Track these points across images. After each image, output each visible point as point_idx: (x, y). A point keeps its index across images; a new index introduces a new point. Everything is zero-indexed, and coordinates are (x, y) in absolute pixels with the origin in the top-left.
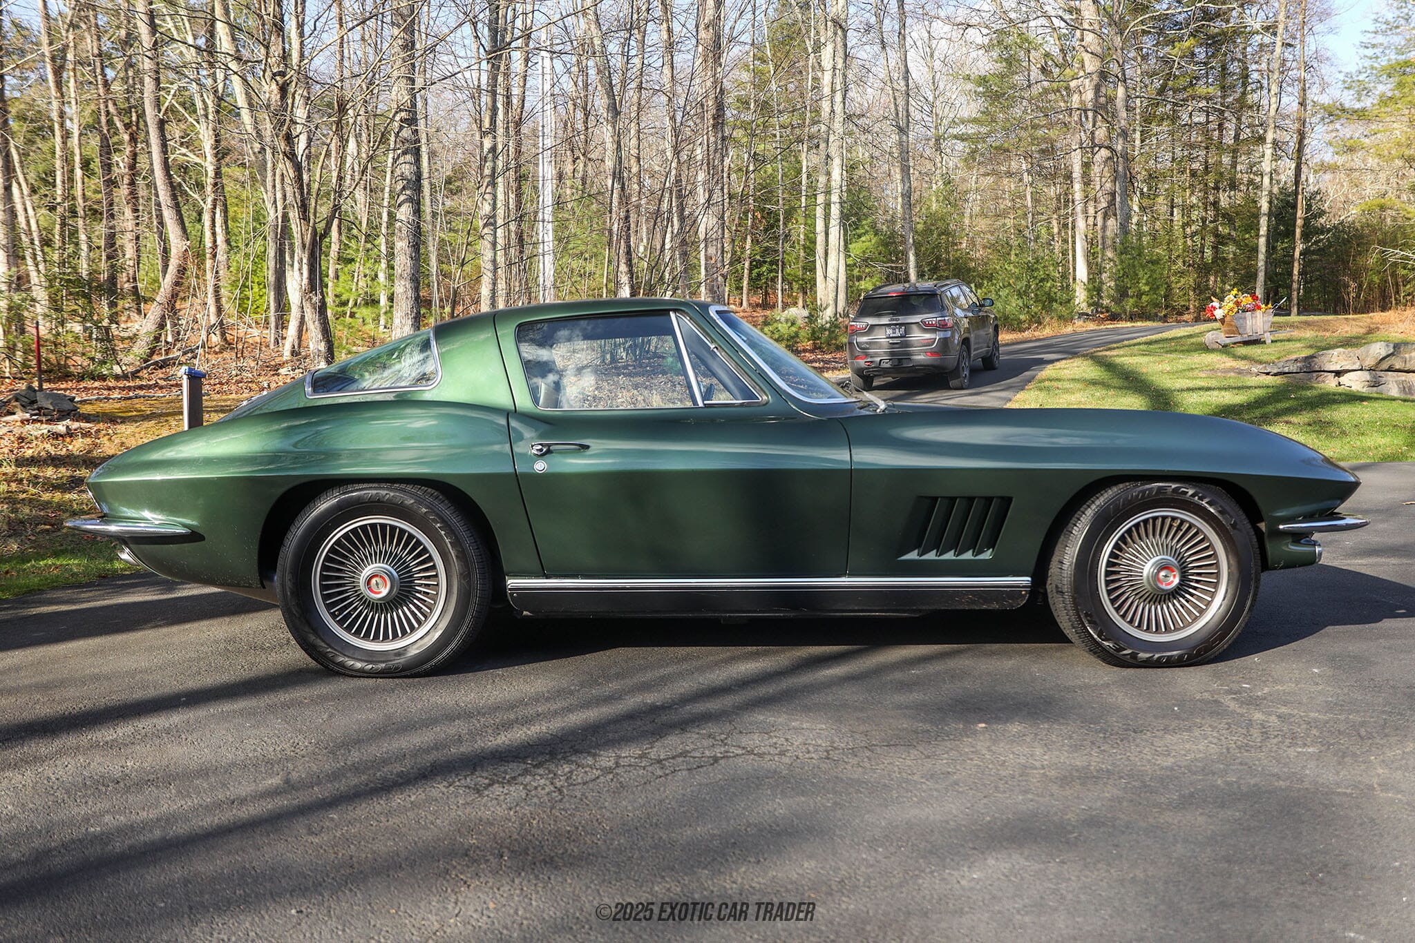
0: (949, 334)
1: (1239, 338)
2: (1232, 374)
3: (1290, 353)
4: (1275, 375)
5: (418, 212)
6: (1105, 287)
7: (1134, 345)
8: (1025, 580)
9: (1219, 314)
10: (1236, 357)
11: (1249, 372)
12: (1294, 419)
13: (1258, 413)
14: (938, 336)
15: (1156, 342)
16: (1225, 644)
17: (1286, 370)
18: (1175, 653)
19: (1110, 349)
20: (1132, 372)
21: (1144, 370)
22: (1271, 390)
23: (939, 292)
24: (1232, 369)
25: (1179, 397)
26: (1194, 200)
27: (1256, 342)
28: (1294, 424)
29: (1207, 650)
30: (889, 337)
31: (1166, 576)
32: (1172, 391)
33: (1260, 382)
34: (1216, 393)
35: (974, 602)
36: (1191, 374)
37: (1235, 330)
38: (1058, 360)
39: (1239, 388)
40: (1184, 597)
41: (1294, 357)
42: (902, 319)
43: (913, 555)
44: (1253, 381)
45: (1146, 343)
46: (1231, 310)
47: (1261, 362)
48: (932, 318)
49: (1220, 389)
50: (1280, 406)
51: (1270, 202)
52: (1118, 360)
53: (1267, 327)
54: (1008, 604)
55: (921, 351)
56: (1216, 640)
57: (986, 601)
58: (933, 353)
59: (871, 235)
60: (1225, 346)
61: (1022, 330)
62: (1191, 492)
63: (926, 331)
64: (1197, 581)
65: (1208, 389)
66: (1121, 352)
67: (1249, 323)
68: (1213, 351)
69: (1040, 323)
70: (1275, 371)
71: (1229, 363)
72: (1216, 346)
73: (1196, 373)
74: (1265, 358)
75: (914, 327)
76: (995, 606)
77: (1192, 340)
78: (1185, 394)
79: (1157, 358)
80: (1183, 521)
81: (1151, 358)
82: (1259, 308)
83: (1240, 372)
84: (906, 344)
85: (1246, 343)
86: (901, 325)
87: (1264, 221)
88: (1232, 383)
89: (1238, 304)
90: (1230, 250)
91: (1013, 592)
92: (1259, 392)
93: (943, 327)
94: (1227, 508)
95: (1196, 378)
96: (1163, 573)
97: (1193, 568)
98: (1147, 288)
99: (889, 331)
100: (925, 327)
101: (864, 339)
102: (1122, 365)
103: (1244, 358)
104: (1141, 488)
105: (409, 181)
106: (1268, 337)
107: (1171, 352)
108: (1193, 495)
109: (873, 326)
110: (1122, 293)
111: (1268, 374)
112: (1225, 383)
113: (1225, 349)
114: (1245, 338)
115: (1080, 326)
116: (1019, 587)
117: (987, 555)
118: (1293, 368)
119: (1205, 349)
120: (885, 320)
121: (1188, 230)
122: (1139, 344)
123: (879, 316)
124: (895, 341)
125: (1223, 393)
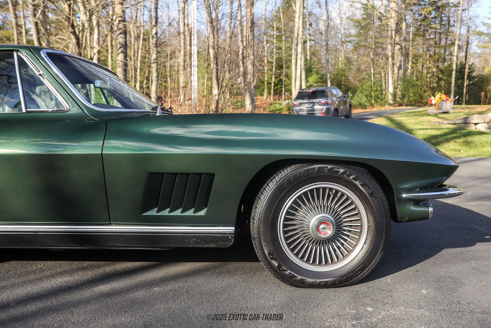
0: (329, 106)
1: (441, 111)
2: (437, 124)
3: (458, 116)
4: (453, 124)
5: (126, 56)
6: (397, 94)
7: (403, 113)
8: (231, 229)
9: (434, 102)
10: (439, 118)
11: (443, 123)
12: (458, 140)
13: (444, 138)
14: (325, 107)
15: (411, 112)
16: (366, 272)
17: (457, 122)
18: (330, 279)
19: (394, 115)
20: (400, 123)
21: (405, 122)
22: (450, 130)
23: (326, 91)
24: (437, 122)
25: (415, 132)
26: (430, 65)
27: (447, 113)
28: (457, 142)
29: (352, 277)
30: (307, 108)
31: (324, 228)
32: (413, 130)
33: (447, 126)
34: (430, 130)
35: (198, 243)
36: (421, 124)
37: (440, 108)
38: (374, 118)
39: (438, 129)
40: (339, 241)
41: (460, 118)
42: (312, 101)
43: (153, 212)
44: (444, 126)
45: (407, 113)
46: (438, 100)
47: (447, 120)
48: (323, 101)
49: (431, 129)
50: (453, 135)
51: (457, 66)
52: (396, 119)
53: (451, 107)
54: (221, 244)
55: (319, 113)
56: (359, 270)
57: (206, 242)
58: (324, 114)
59: (315, 75)
60: (436, 114)
61: (366, 109)
62: (342, 171)
63: (320, 105)
64: (349, 231)
65: (427, 129)
66: (397, 116)
67: (444, 105)
68: (431, 115)
69: (373, 106)
70: (453, 123)
71: (436, 119)
72: (432, 114)
73: (423, 123)
74: (449, 118)
75: (316, 104)
76: (213, 245)
77: (425, 112)
78: (418, 131)
79: (410, 118)
80: (337, 191)
81: (408, 118)
82: (448, 100)
83: (440, 123)
84: (313, 110)
85: (444, 113)
86: (311, 103)
87: (454, 73)
88: (436, 127)
89: (440, 98)
90: (442, 83)
91: (223, 237)
92: (446, 131)
93: (327, 104)
94: (367, 182)
95: (423, 125)
96: (322, 226)
97: (346, 222)
98: (412, 95)
99: (307, 105)
100: (320, 104)
101: (298, 108)
102: (397, 120)
103: (442, 118)
104: (306, 168)
105: (122, 45)
106: (451, 111)
107: (416, 116)
108: (343, 173)
109: (301, 103)
110: (403, 96)
111: (450, 124)
112: (434, 127)
113: (436, 115)
114: (443, 111)
115: (387, 107)
116: (226, 234)
117: (202, 213)
118: (459, 122)
119: (429, 115)
120: (305, 101)
121: (428, 75)
122: (405, 113)
123: (303, 99)
124: (310, 109)
125: (432, 130)
